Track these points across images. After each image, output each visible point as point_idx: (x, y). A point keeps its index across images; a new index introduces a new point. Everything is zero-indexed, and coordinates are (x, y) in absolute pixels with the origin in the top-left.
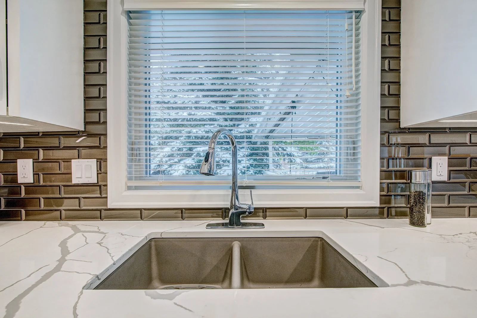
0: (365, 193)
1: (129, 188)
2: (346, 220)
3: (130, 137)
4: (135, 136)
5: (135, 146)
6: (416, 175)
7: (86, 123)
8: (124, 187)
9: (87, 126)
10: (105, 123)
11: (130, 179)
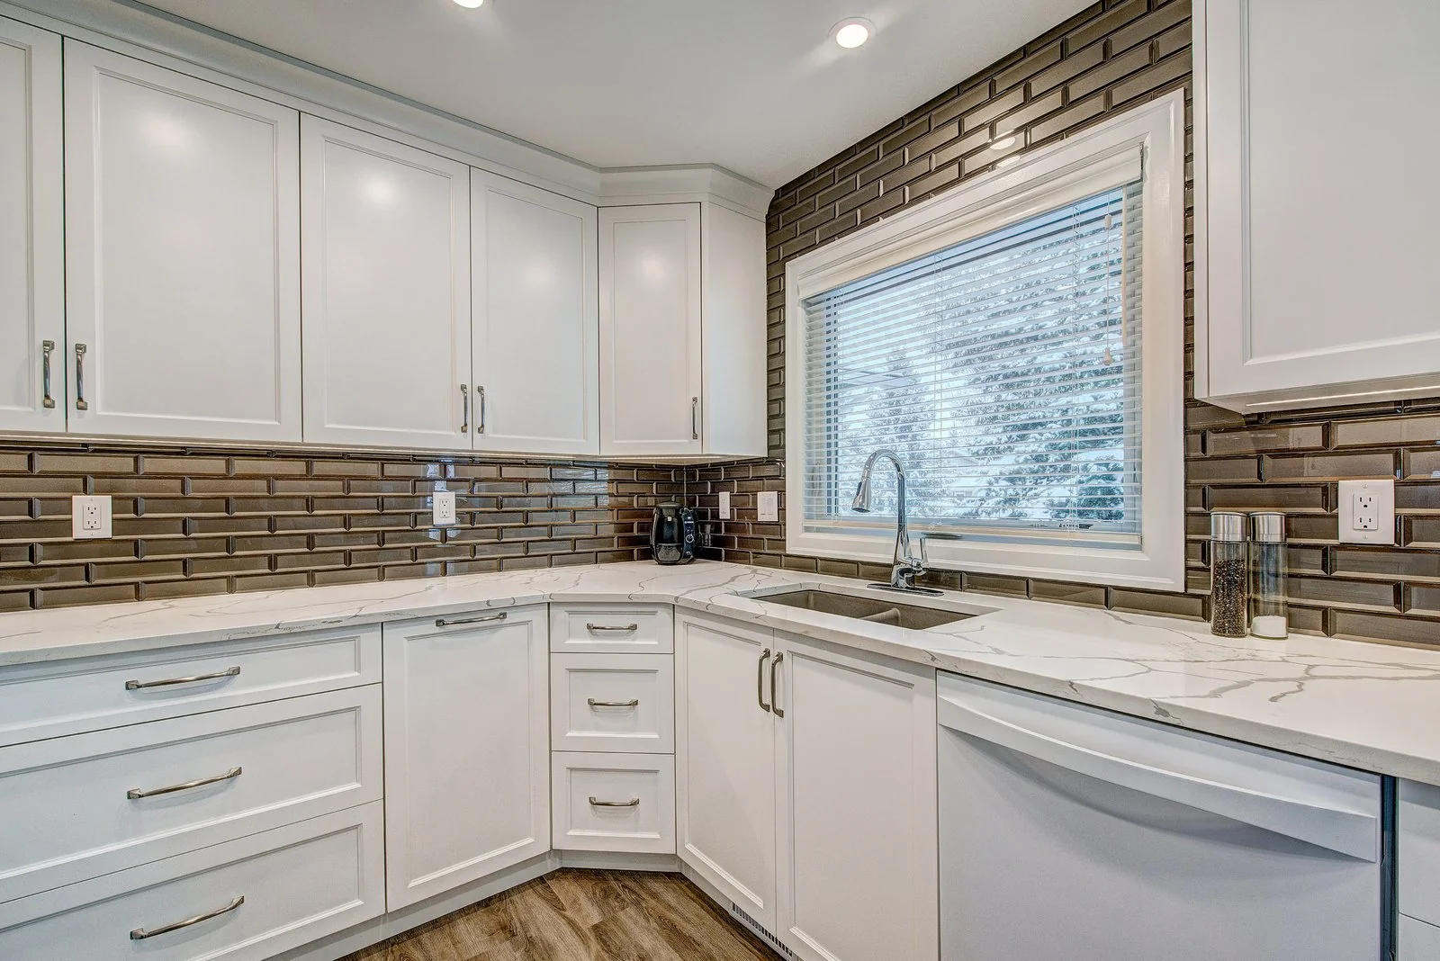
0: (1148, 559)
1: (807, 529)
2: (1108, 611)
3: (809, 462)
4: (817, 460)
5: (816, 474)
6: (1217, 523)
7: (770, 448)
8: (801, 528)
9: (771, 451)
10: (784, 446)
11: (809, 517)
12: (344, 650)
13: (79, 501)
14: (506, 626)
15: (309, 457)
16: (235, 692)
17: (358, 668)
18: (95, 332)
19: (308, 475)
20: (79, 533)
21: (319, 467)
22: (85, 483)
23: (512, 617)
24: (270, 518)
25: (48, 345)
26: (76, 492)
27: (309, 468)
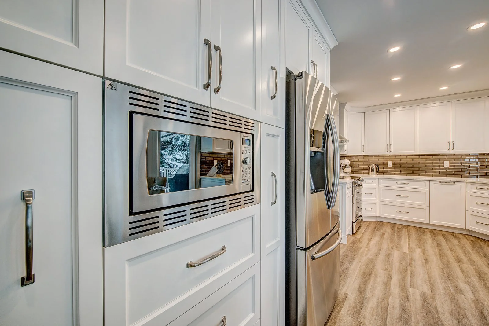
12: (423, 184)
13: (389, 162)
14: (455, 185)
15: (419, 155)
16: (408, 186)
17: (425, 186)
18: (392, 143)
19: (419, 158)
20: (388, 166)
21: (421, 157)
22: (389, 160)
23: (456, 183)
24: (413, 165)
25: (388, 145)
26: (388, 161)
27: (419, 157)
